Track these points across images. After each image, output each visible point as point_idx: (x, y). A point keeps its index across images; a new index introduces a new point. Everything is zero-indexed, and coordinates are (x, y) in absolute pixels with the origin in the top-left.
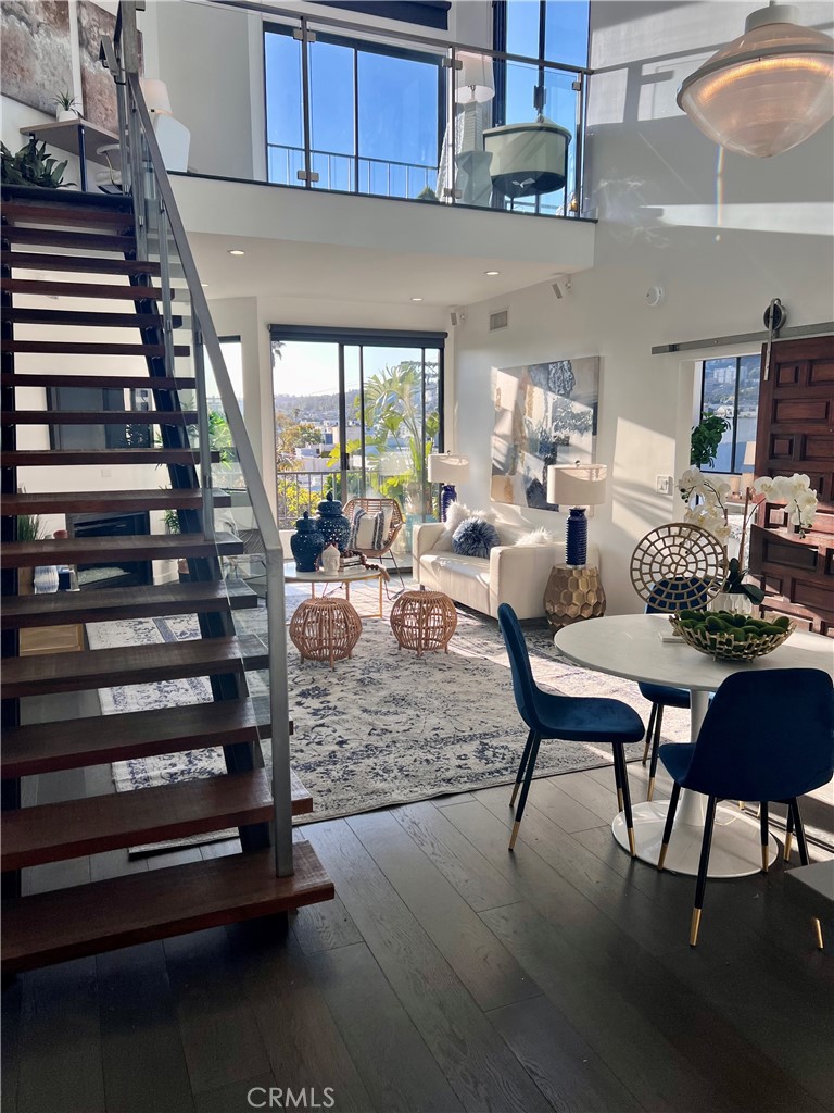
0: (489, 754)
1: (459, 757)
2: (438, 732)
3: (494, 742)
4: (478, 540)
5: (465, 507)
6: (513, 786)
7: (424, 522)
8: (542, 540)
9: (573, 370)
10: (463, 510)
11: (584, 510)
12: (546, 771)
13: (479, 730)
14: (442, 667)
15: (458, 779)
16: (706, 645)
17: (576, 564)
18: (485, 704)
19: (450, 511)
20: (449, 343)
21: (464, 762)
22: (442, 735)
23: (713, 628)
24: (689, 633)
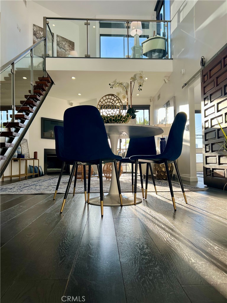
20: (151, 108)
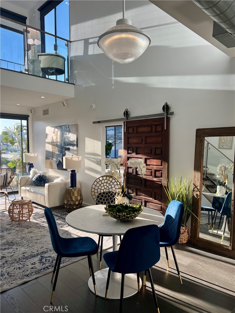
0: (44, 260)
1: (32, 264)
2: (24, 254)
3: (46, 255)
4: (41, 181)
5: (36, 170)
6: (52, 273)
7: (23, 175)
8: (62, 180)
9: (70, 128)
10: (36, 171)
11: (75, 170)
12: (65, 264)
13: (40, 251)
14: (28, 227)
15: (31, 274)
16: (117, 217)
17: (73, 187)
18: (43, 240)
19: (31, 172)
20: (30, 119)
21: (34, 266)
22: (26, 255)
23: (119, 211)
24: (112, 213)
